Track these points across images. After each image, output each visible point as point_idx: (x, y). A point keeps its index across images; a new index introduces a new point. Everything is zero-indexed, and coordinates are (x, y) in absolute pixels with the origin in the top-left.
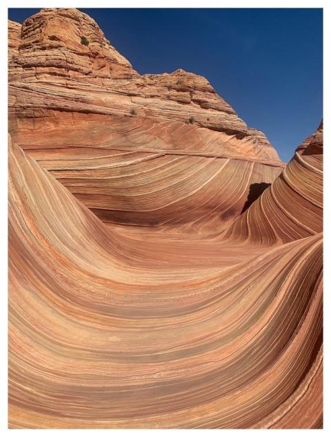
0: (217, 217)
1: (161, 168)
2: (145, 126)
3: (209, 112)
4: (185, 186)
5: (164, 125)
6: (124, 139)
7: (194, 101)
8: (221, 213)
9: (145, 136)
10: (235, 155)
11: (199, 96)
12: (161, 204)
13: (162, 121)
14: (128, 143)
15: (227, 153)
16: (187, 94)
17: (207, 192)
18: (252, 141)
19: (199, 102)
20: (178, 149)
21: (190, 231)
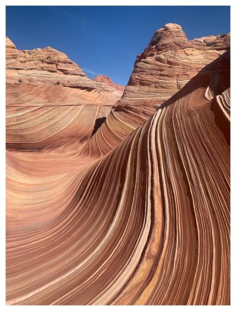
0: (77, 142)
1: (42, 116)
2: (29, 89)
3: (69, 77)
4: (57, 126)
5: (41, 88)
6: (16, 99)
7: (59, 70)
8: (80, 139)
9: (30, 96)
10: (87, 102)
11: (62, 66)
12: (43, 137)
13: (40, 85)
14: (19, 102)
15: (82, 101)
16: (54, 66)
17: (71, 127)
18: (97, 92)
19: (62, 71)
20: (51, 102)
21: (62, 152)
